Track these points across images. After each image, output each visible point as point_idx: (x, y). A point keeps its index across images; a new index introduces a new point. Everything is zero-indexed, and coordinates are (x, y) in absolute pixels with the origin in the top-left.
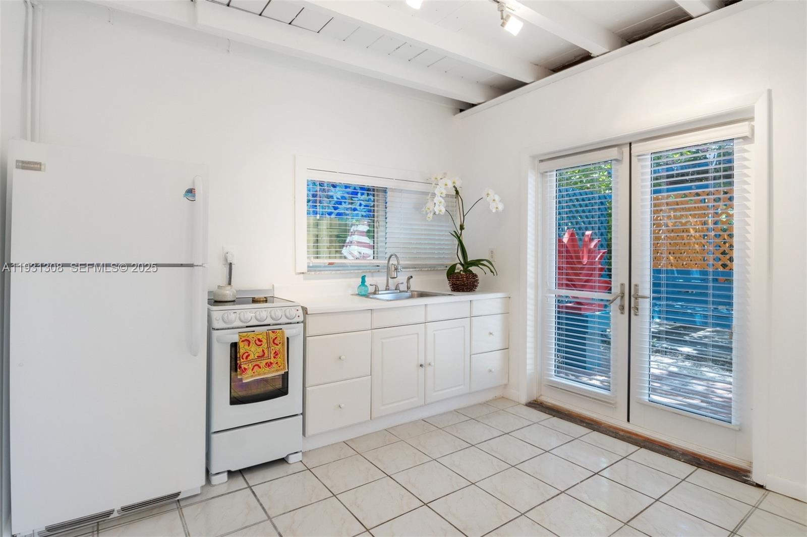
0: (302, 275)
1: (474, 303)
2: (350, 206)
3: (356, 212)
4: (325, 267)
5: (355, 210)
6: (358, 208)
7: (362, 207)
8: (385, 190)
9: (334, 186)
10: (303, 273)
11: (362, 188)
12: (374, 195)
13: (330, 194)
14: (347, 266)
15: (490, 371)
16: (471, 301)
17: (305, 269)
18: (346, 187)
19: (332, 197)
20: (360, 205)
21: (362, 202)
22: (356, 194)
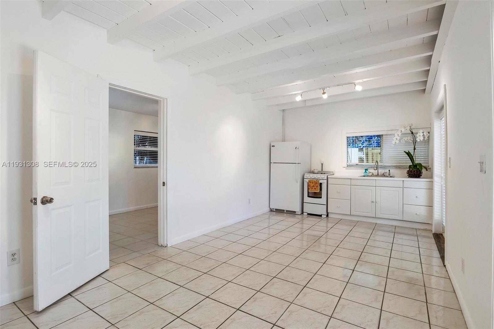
0: (345, 168)
1: (404, 182)
2: (368, 143)
3: (372, 145)
4: (355, 165)
5: (371, 144)
6: (373, 143)
7: (375, 143)
8: (382, 135)
9: (362, 137)
10: (345, 167)
11: (374, 136)
12: (380, 138)
13: (360, 140)
14: (364, 165)
15: (416, 214)
16: (403, 181)
17: (346, 166)
18: (367, 136)
19: (361, 141)
20: (374, 142)
21: (374, 141)
22: (372, 138)
